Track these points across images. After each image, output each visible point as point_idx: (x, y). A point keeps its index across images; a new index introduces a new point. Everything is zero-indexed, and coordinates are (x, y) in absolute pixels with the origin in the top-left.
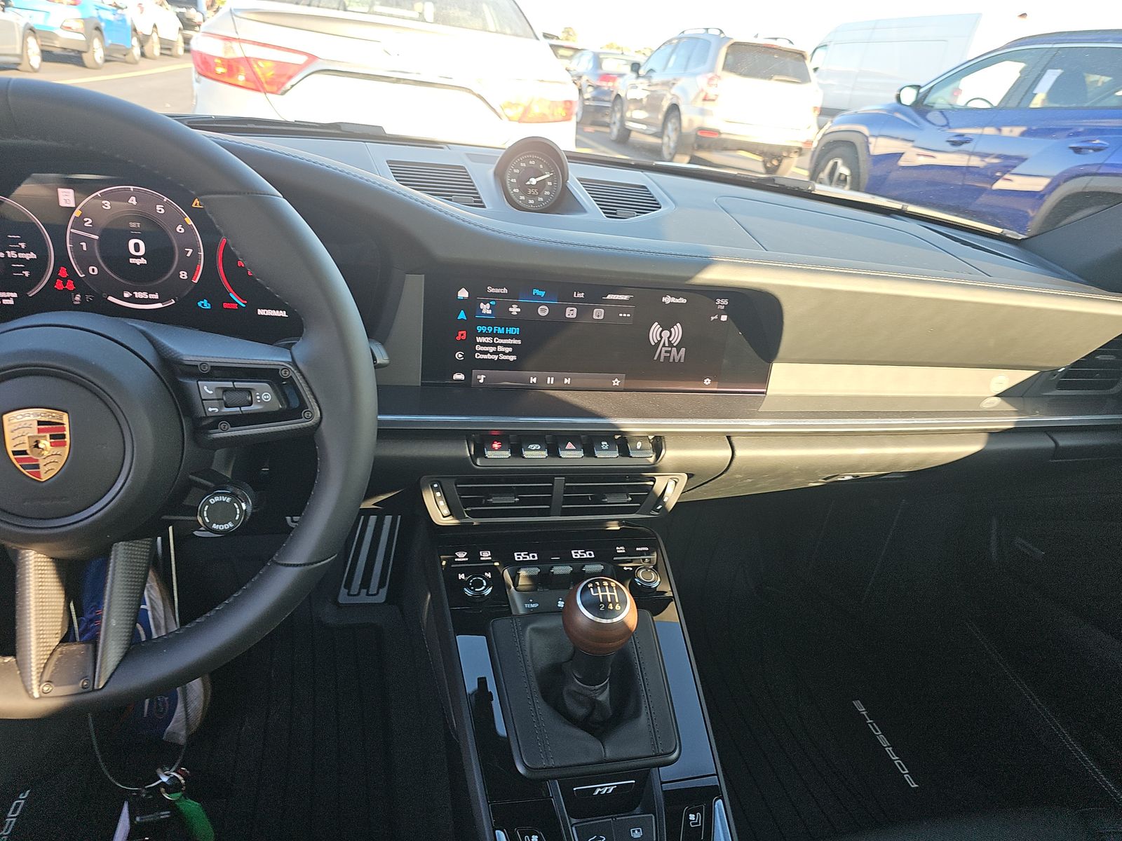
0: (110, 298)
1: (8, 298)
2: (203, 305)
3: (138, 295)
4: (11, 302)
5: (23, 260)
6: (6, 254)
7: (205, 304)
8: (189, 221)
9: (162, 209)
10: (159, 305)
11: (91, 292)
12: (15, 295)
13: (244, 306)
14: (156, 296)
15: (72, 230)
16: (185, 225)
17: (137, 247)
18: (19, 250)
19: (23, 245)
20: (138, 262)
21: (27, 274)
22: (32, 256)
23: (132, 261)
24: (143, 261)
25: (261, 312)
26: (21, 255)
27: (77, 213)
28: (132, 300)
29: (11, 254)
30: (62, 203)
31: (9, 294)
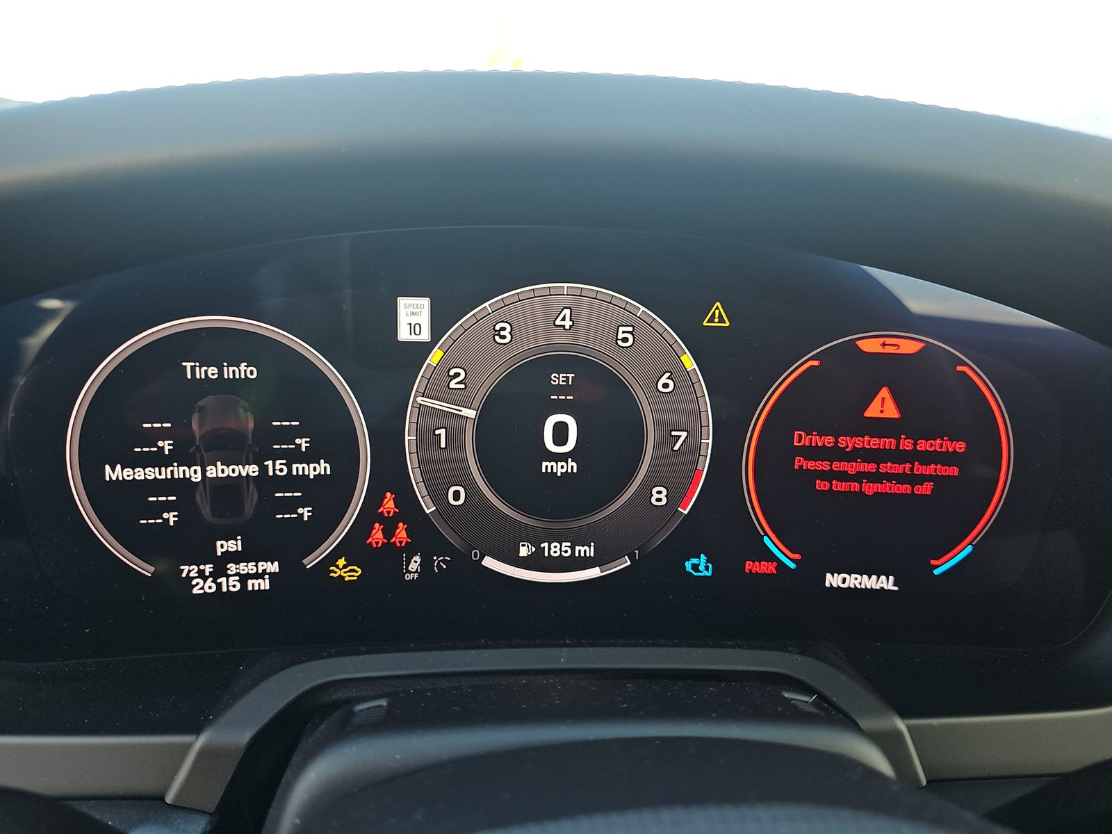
0: (489, 562)
1: (257, 576)
2: (695, 567)
3: (555, 550)
4: (265, 584)
5: (301, 482)
6: (264, 469)
7: (700, 566)
8: (689, 362)
9: (630, 337)
10: (594, 573)
11: (445, 548)
12: (274, 567)
13: (792, 565)
14: (589, 551)
15: (419, 399)
16: (676, 372)
17: (560, 433)
18: (294, 456)
19: (303, 443)
20: (560, 468)
21: (306, 512)
22: (323, 468)
23: (546, 466)
24: (572, 466)
25: (833, 580)
26: (297, 468)
27: (435, 357)
28: (538, 562)
29: (277, 468)
30: (404, 335)
31: (262, 566)
